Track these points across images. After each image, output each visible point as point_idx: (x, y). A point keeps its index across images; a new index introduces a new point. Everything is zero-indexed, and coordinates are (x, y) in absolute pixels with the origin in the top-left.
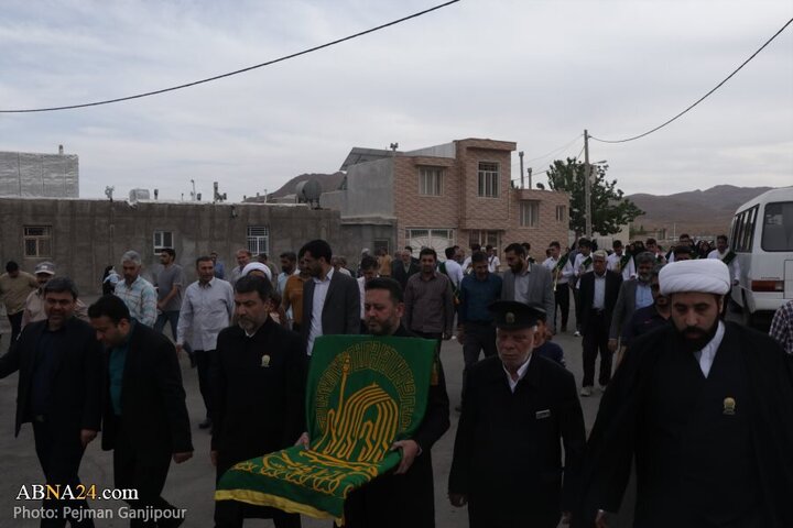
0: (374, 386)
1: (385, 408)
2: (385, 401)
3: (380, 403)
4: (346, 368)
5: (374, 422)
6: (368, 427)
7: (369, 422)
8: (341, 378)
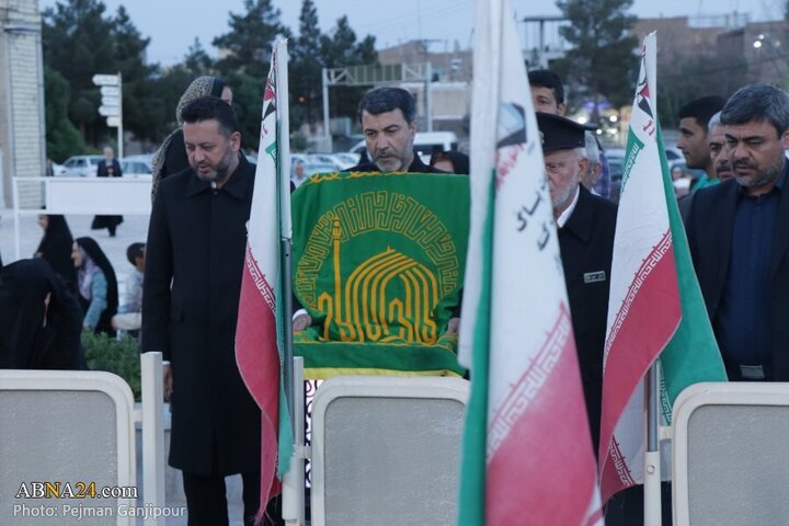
0: (389, 251)
1: (413, 278)
2: (410, 269)
3: (403, 272)
4: (337, 233)
5: (403, 300)
6: (396, 307)
7: (396, 301)
8: (332, 248)
